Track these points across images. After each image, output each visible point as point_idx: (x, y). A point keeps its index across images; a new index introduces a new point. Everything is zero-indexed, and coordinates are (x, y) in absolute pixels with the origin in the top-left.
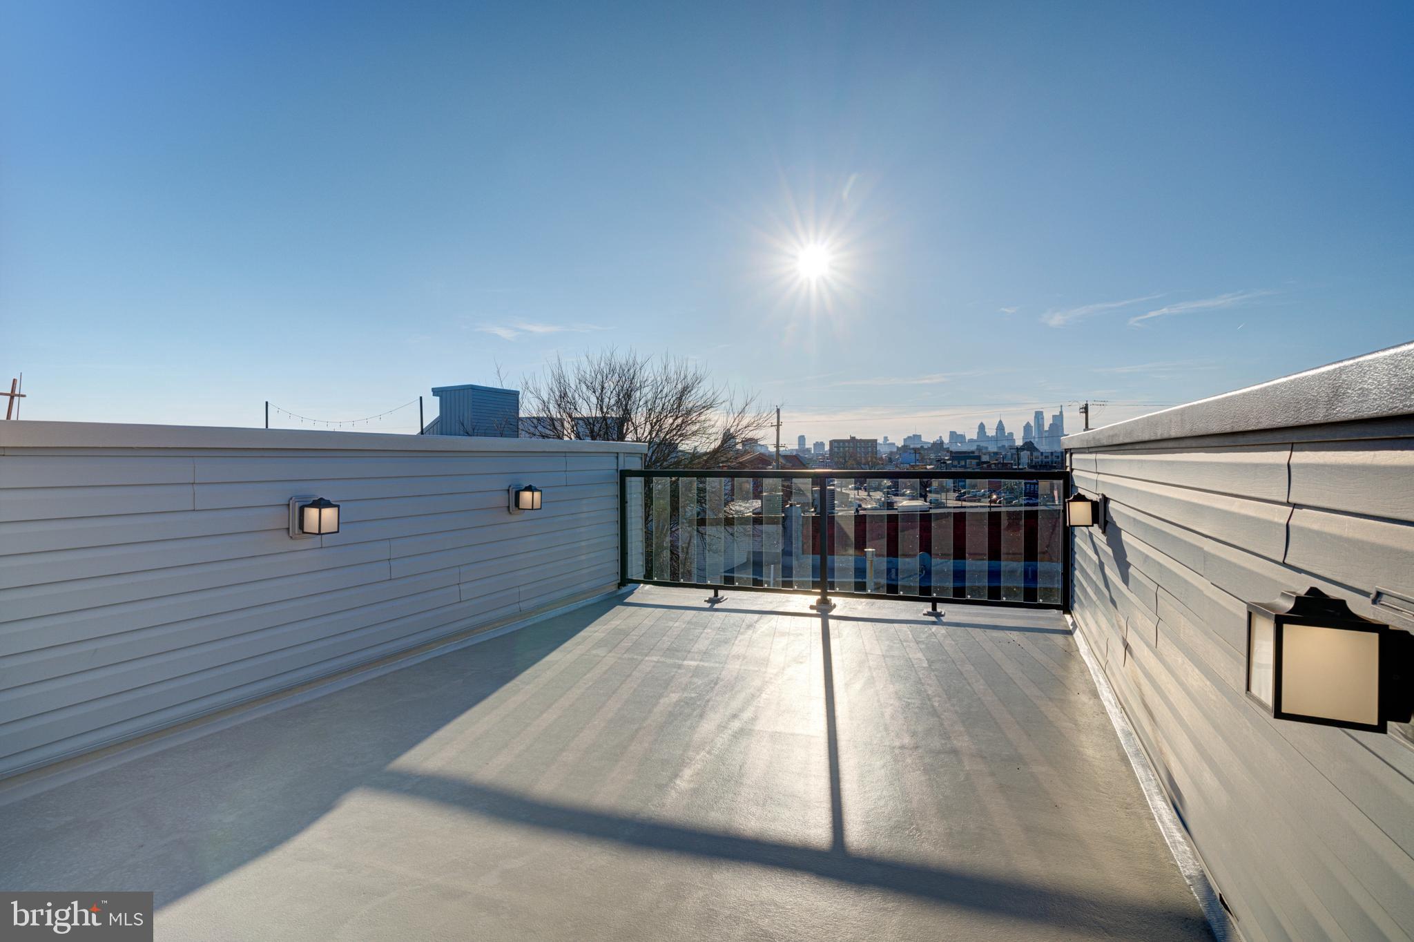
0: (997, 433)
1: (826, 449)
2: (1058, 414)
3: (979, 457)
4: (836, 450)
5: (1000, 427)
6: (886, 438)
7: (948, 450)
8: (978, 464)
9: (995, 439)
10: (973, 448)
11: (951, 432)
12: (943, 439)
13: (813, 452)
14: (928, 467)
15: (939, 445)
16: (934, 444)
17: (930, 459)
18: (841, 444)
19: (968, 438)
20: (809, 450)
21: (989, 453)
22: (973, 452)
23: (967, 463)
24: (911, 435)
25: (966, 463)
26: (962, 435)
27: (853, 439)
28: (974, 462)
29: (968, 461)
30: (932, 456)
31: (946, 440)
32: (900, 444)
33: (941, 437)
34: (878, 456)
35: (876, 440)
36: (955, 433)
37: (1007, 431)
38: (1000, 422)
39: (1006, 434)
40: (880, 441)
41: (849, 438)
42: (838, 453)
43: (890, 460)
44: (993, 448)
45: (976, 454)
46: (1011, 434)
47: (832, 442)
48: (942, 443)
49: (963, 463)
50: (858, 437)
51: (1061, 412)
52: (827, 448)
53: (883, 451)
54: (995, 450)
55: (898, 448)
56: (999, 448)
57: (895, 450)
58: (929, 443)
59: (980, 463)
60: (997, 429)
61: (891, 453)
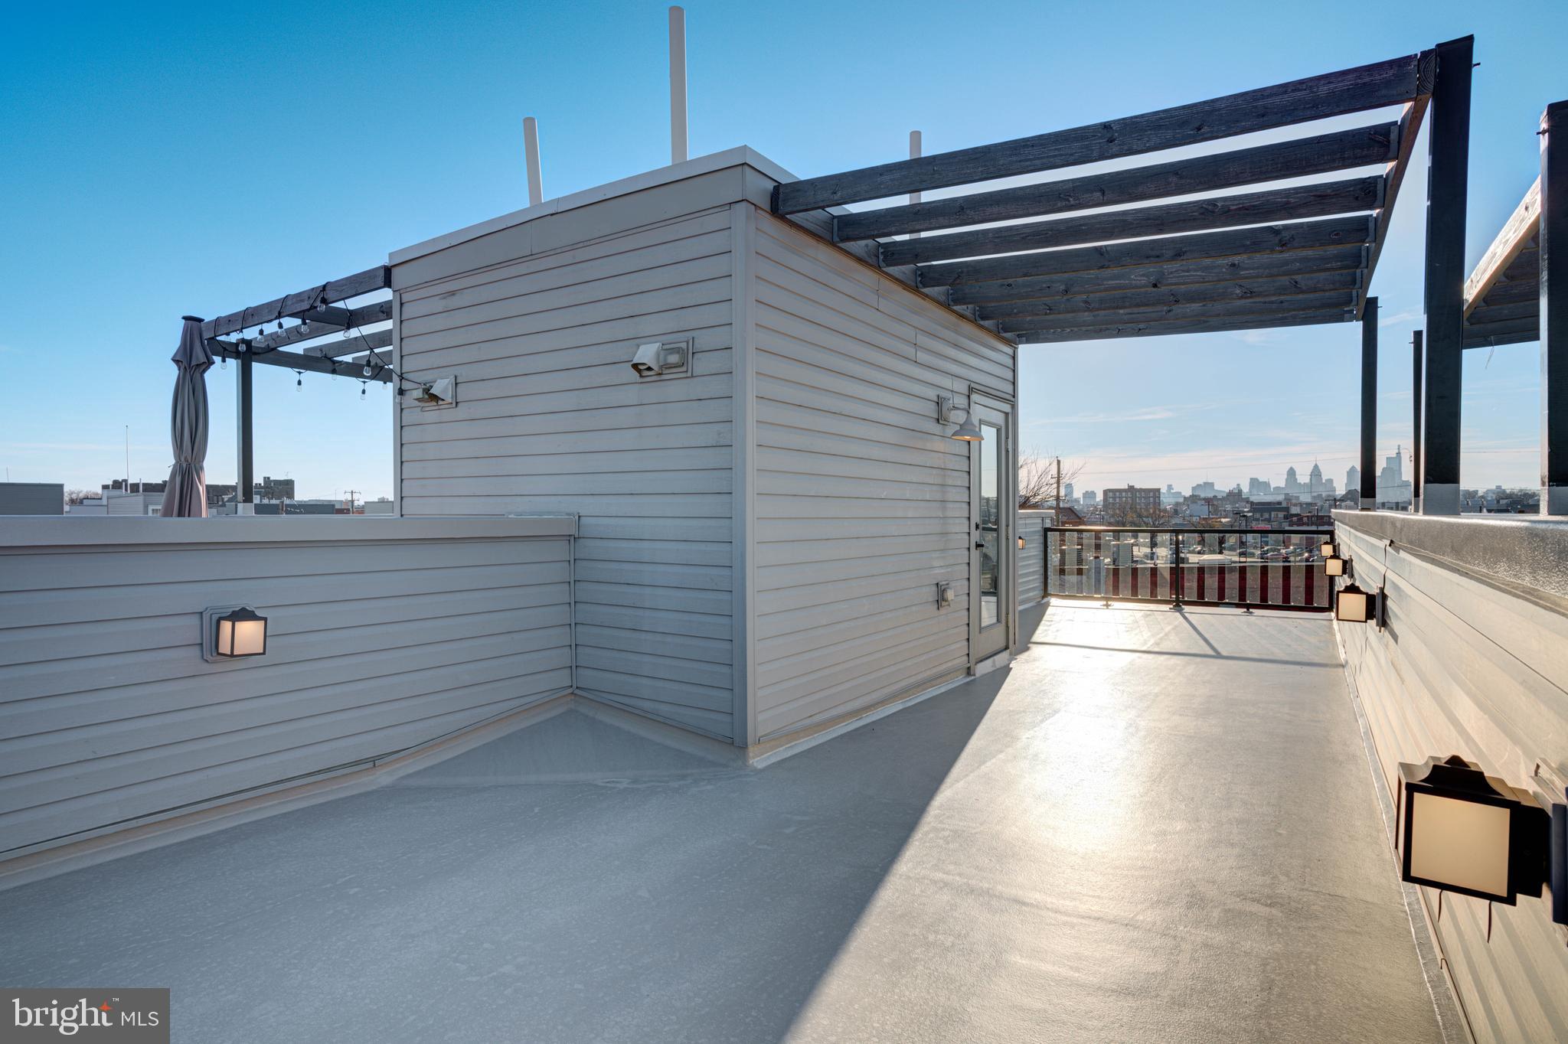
0: (1311, 480)
1: (1098, 500)
2: (1395, 455)
3: (1287, 509)
4: (1111, 500)
5: (1316, 472)
6: (1170, 487)
7: (1247, 501)
8: (1286, 517)
9: (1310, 486)
10: (1280, 498)
11: (1251, 479)
12: (1242, 487)
13: (1082, 503)
14: (1223, 520)
15: (1235, 495)
16: (1230, 494)
17: (1225, 511)
18: (1118, 494)
19: (1273, 485)
20: (1077, 501)
21: (1301, 504)
22: (1279, 503)
23: (1273, 516)
24: (1201, 482)
25: (1270, 515)
26: (1265, 482)
27: (1131, 488)
28: (1281, 515)
29: (1273, 513)
30: (1229, 507)
31: (1245, 489)
32: (1188, 493)
33: (1238, 485)
34: (1162, 507)
35: (1160, 489)
36: (1257, 479)
37: (1324, 478)
38: (1316, 466)
39: (1324, 481)
40: (1164, 490)
41: (1127, 487)
42: (1113, 504)
43: (1176, 512)
44: (1306, 498)
45: (1284, 505)
46: (1330, 481)
47: (1106, 492)
48: (1240, 491)
49: (1266, 515)
50: (1137, 486)
51: (1399, 454)
52: (1100, 497)
53: (1167, 502)
54: (1309, 500)
55: (1185, 498)
56: (1314, 497)
57: (1181, 500)
58: (1224, 492)
59: (1288, 517)
60: (1311, 475)
61: (1177, 504)
